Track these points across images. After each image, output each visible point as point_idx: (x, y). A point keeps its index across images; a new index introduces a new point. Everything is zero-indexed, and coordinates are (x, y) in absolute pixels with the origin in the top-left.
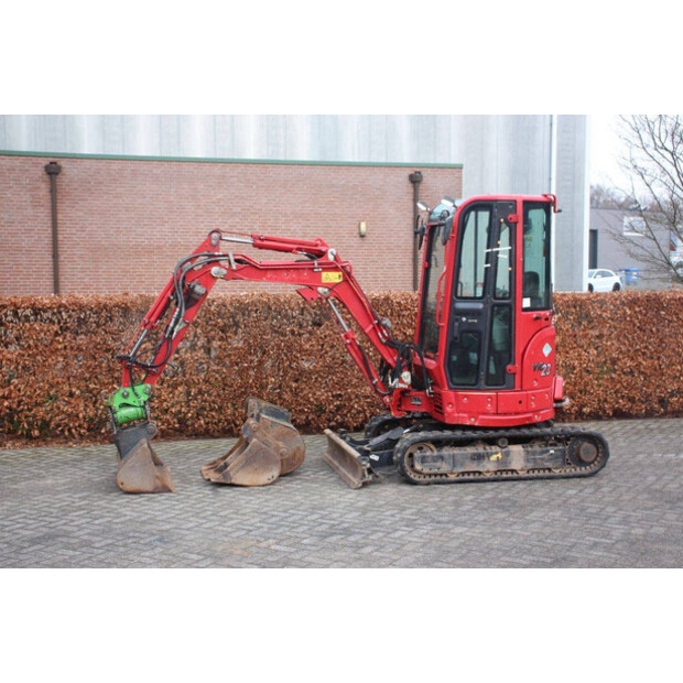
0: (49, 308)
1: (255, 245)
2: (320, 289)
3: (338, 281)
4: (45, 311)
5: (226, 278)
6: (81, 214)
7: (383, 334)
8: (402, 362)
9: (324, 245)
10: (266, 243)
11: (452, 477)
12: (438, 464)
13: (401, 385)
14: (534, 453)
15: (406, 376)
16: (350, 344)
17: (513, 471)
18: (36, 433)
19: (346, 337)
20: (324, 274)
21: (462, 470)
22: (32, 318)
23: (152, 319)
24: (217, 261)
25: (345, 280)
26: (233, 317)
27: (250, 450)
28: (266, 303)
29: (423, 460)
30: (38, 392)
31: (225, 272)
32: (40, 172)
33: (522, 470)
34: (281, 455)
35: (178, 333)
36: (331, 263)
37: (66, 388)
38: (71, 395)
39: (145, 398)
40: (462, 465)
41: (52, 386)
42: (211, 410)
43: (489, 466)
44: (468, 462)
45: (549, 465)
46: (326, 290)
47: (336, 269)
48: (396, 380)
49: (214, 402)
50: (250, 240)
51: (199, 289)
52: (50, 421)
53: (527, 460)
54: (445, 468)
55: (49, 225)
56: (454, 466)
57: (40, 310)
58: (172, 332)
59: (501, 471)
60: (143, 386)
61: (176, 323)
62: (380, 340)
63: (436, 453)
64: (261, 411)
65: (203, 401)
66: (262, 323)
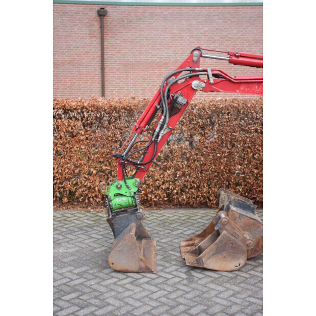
0: (75, 109)
1: (231, 62)
4: (72, 111)
5: (204, 90)
6: (118, 42)
10: (241, 59)
18: (66, 200)
22: (63, 116)
23: (142, 125)
24: (198, 76)
26: (210, 117)
27: (221, 241)
28: (236, 108)
30: (67, 170)
31: (204, 85)
32: (94, 14)
34: (248, 246)
35: (162, 137)
37: (86, 168)
38: (90, 174)
39: (135, 189)
41: (76, 167)
42: (191, 188)
49: (193, 182)
50: (227, 57)
51: (181, 100)
52: (75, 192)
55: (100, 49)
57: (68, 110)
58: (158, 136)
60: (133, 180)
61: (161, 128)
64: (230, 203)
65: (185, 181)
66: (232, 123)
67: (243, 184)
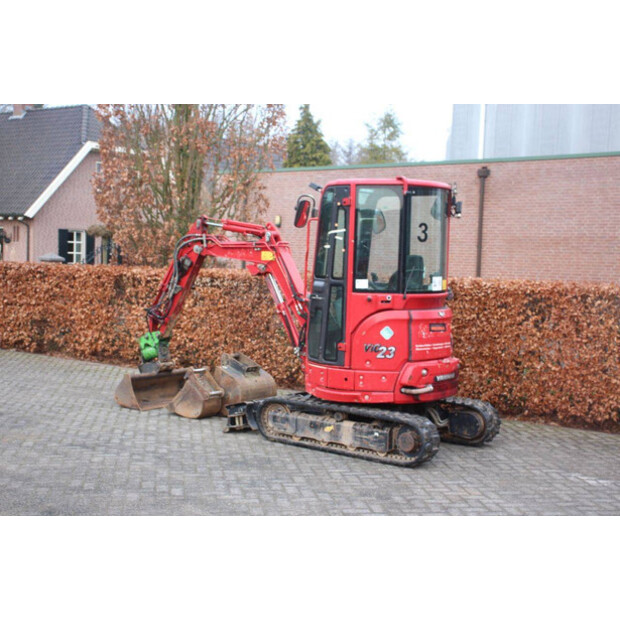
2: (259, 266)
3: (272, 259)
11: (296, 440)
12: (285, 425)
14: (361, 432)
17: (342, 445)
20: (262, 253)
21: (303, 435)
29: (275, 419)
31: (201, 249)
33: (351, 446)
40: (303, 430)
43: (324, 436)
44: (307, 428)
45: (373, 446)
46: (264, 266)
51: (187, 262)
53: (355, 438)
54: (290, 430)
56: (297, 430)
59: (332, 443)
61: (172, 287)
63: (283, 415)
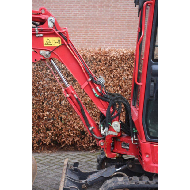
2: (41, 52)
3: (57, 45)
7: (96, 90)
8: (113, 113)
9: (47, 13)
13: (111, 133)
15: (116, 125)
16: (70, 97)
19: (67, 91)
20: (45, 39)
25: (63, 44)
36: (51, 30)
46: (48, 53)
47: (54, 35)
48: (106, 129)
62: (94, 94)
66: (39, 73)
67: (52, 129)
